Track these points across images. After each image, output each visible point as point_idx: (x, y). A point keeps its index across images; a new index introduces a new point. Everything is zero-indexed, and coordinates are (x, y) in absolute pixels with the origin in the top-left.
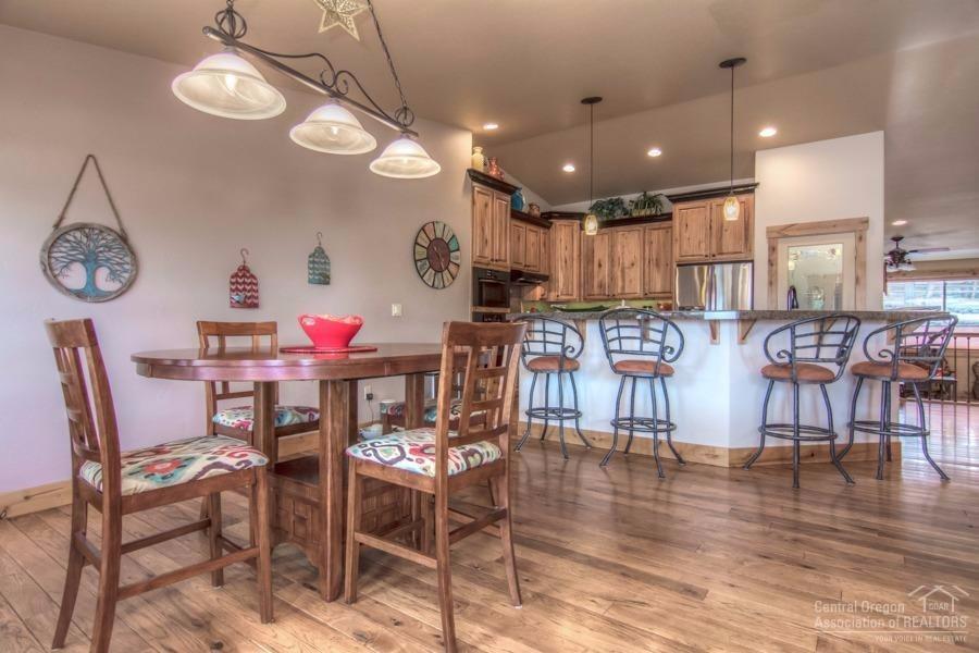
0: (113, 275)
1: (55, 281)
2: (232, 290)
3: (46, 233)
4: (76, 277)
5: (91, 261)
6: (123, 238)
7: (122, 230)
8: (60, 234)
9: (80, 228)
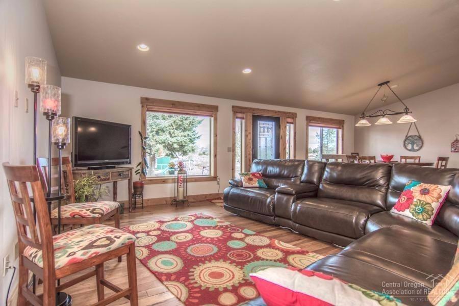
0: (417, 145)
1: (405, 147)
2: (452, 147)
3: (404, 138)
4: (410, 147)
5: (413, 144)
6: (420, 137)
7: (419, 135)
8: (407, 138)
9: (410, 136)
